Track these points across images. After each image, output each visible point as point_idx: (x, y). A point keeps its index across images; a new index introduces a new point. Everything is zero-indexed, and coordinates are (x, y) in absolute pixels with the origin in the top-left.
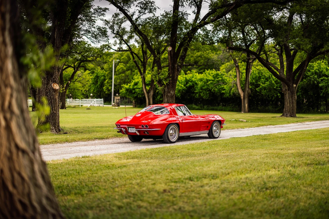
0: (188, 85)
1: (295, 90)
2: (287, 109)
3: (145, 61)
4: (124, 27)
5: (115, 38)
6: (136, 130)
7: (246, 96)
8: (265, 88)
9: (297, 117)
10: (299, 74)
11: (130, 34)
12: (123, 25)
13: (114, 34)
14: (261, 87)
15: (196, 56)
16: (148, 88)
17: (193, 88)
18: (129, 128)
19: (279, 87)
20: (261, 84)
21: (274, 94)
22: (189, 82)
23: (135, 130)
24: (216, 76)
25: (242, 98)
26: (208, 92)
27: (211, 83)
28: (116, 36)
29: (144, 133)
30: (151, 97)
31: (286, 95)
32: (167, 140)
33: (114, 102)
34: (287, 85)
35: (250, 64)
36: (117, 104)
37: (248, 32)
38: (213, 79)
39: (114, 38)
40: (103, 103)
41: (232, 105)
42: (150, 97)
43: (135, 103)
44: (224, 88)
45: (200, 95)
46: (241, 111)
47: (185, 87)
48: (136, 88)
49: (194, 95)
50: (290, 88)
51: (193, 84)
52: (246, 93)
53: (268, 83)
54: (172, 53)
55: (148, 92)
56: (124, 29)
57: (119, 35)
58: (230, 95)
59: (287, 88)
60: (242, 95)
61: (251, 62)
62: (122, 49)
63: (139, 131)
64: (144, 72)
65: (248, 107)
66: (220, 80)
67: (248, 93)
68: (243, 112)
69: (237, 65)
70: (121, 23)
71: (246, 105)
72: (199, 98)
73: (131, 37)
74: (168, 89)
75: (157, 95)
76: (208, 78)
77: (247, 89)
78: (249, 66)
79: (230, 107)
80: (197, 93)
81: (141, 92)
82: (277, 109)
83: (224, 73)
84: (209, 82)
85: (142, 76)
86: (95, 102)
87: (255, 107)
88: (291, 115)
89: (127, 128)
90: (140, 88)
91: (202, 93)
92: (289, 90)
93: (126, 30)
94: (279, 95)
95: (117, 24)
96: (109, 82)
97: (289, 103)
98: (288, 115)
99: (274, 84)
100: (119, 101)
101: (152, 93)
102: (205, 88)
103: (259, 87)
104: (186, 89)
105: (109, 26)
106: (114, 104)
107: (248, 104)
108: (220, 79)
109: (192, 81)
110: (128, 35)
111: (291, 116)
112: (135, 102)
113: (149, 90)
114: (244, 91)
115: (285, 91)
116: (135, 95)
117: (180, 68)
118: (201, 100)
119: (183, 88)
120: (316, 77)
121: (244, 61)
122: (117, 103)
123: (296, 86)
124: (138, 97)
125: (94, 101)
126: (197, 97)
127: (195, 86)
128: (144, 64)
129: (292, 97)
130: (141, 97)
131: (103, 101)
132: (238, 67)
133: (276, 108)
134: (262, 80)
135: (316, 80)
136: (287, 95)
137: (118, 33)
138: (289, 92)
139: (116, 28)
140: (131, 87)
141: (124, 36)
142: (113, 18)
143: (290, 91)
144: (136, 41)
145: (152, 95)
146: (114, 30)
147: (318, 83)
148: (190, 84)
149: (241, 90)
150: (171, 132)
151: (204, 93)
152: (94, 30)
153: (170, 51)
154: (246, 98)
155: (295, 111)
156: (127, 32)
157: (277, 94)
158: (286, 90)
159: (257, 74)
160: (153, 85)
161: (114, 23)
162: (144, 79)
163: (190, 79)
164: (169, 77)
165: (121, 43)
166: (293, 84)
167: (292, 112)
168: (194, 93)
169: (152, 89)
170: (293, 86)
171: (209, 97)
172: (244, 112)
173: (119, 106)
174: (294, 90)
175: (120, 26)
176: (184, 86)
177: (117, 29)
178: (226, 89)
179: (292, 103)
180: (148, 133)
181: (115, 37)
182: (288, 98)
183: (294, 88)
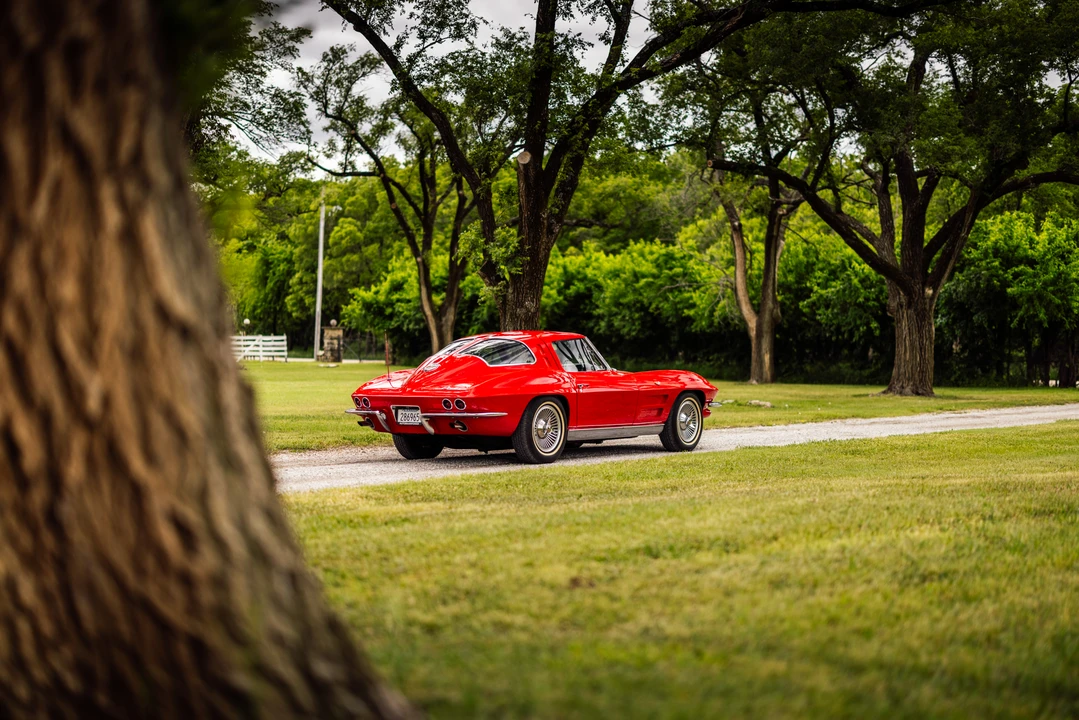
0: (571, 291)
1: (931, 306)
2: (902, 370)
3: (430, 209)
4: (361, 95)
5: (331, 131)
6: (425, 417)
7: (766, 327)
8: (827, 303)
9: (936, 397)
10: (944, 253)
11: (382, 117)
12: (357, 90)
13: (328, 116)
14: (814, 297)
15: (600, 195)
16: (438, 299)
17: (587, 302)
18: (400, 411)
19: (874, 300)
20: (816, 288)
21: (858, 322)
22: (576, 283)
23: (420, 415)
24: (666, 262)
25: (753, 334)
26: (637, 315)
27: (649, 285)
28: (333, 124)
29: (452, 425)
30: (449, 328)
31: (899, 321)
32: (528, 452)
33: (322, 348)
34: (904, 291)
35: (780, 220)
36: (332, 355)
37: (776, 115)
38: (655, 271)
39: (326, 129)
40: (285, 348)
41: (718, 359)
42: (444, 329)
43: (394, 352)
44: (691, 301)
45: (610, 325)
46: (749, 379)
47: (561, 298)
48: (398, 300)
49: (591, 324)
50: (913, 300)
51: (589, 289)
52: (767, 317)
53: (838, 285)
54: (532, 173)
55: (439, 313)
56: (360, 101)
57: (344, 121)
58: (711, 324)
59: (903, 300)
60: (752, 324)
61: (783, 215)
62: (353, 167)
63: (432, 421)
64: (427, 244)
65: (771, 363)
66: (677, 275)
67: (774, 320)
68: (754, 382)
69: (736, 224)
70: (352, 80)
71: (767, 358)
72: (608, 333)
73: (382, 129)
74: (518, 294)
75: (466, 324)
76: (637, 269)
77: (770, 304)
78: (775, 227)
79: (713, 365)
80: (600, 317)
81: (412, 313)
82: (866, 373)
83: (692, 253)
84: (643, 282)
85: (419, 259)
86: (258, 346)
87: (794, 365)
88: (917, 388)
89: (394, 411)
90: (409, 301)
91: (619, 317)
92: (909, 306)
93: (368, 104)
94: (874, 325)
95: (338, 83)
96: (304, 280)
97: (912, 350)
98: (908, 390)
99: (858, 289)
100: (339, 344)
101: (450, 317)
102: (630, 302)
103: (809, 297)
104: (566, 303)
105: (312, 89)
106: (321, 353)
107: (771, 353)
108: (678, 270)
109: (584, 279)
110: (374, 123)
111: (918, 394)
112: (394, 346)
113: (443, 305)
114: (758, 310)
115: (898, 311)
116: (394, 324)
117: (558, 223)
118: (614, 339)
119: (555, 300)
120: (997, 263)
121: (759, 211)
122: (332, 350)
123: (933, 295)
124: (405, 328)
125: (256, 343)
126: (601, 331)
127: (596, 294)
128: (427, 219)
129: (920, 329)
130: (415, 330)
131: (285, 343)
132: (738, 230)
133: (862, 368)
134: (818, 274)
135: (997, 276)
136: (904, 323)
137: (339, 114)
138: (909, 312)
139: (334, 95)
140: (382, 298)
141: (359, 125)
142: (326, 64)
143: (915, 310)
144: (401, 141)
145: (450, 323)
146: (326, 106)
147: (1006, 284)
148: (578, 287)
149: (749, 307)
150: (541, 424)
151: (624, 317)
152: (262, 101)
153: (524, 165)
154: (765, 335)
155: (931, 374)
156: (369, 112)
157: (868, 324)
158: (902, 306)
159: (801, 257)
160: (456, 290)
161: (327, 80)
162: (424, 268)
163: (579, 273)
164: (519, 252)
165: (348, 149)
166: (924, 285)
167: (921, 381)
168: (590, 317)
169: (453, 304)
170: (924, 292)
171: (639, 331)
172: (757, 381)
173: (338, 359)
174: (928, 307)
175: (349, 89)
176: (560, 292)
177: (338, 99)
178: (698, 303)
179: (921, 349)
180: (464, 428)
181: (330, 127)
182: (906, 332)
183: (928, 300)
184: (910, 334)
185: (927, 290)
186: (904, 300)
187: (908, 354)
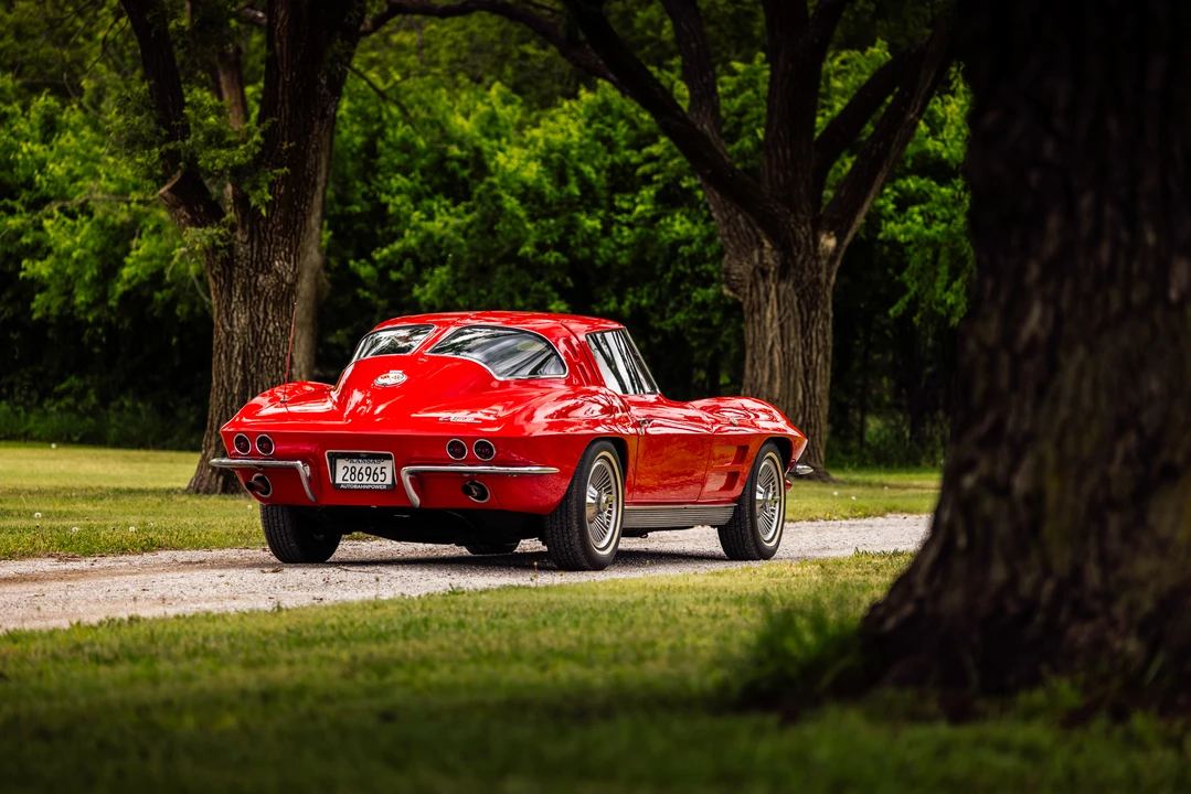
1: (828, 274)
9: (834, 481)
31: (758, 308)
34: (773, 237)
50: (793, 260)
59: (768, 260)
67: (318, 291)
74: (261, 244)
92: (783, 274)
97: (786, 377)
115: (754, 284)
123: (837, 250)
129: (805, 329)
136: (770, 314)
138: (783, 287)
143: (797, 284)
155: (824, 431)
158: (765, 274)
166: (818, 226)
170: (816, 242)
174: (823, 276)
179: (806, 373)
182: (773, 333)
183: (824, 262)
184: (783, 338)
185: (823, 239)
186: (771, 260)
187: (777, 385)
